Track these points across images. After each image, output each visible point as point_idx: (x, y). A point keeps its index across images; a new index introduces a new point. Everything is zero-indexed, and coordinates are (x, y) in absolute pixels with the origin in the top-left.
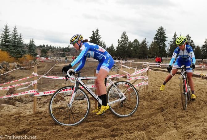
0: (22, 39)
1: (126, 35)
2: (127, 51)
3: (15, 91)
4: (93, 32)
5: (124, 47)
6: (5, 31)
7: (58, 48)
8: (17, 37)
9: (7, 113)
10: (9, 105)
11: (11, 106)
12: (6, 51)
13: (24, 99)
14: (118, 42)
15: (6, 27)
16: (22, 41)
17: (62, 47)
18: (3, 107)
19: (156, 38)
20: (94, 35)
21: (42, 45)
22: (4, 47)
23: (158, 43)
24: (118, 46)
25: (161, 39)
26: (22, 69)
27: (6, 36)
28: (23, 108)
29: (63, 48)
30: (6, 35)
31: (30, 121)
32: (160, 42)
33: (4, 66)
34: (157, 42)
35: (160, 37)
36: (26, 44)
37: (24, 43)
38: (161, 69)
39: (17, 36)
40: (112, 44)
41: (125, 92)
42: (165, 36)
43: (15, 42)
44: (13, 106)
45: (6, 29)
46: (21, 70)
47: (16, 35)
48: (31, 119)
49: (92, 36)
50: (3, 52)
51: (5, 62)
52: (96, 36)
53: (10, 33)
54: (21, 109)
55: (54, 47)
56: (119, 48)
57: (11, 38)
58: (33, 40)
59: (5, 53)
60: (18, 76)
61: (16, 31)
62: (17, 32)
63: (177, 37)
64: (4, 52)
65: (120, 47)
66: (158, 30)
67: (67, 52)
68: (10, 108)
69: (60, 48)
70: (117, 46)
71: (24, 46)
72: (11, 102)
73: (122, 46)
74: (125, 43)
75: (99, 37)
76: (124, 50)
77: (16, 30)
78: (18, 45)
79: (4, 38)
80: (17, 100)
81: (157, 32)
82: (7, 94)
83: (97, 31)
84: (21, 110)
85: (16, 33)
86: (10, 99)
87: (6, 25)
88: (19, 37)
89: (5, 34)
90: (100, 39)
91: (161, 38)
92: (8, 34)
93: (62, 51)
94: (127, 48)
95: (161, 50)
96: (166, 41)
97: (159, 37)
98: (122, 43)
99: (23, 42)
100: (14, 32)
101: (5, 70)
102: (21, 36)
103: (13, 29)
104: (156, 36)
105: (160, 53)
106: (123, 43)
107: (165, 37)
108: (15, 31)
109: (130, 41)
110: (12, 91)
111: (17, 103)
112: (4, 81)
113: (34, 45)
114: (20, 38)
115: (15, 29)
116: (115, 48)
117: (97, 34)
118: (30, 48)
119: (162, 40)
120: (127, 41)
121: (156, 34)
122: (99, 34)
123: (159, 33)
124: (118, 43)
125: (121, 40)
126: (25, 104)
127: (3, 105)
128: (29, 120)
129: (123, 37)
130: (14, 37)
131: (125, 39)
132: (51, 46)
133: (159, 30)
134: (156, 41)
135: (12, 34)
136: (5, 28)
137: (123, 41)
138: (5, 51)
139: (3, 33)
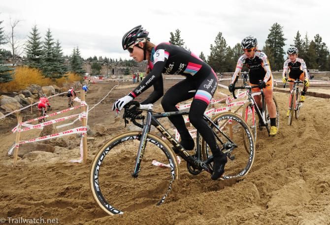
0: (61, 49)
1: (222, 38)
2: (225, 63)
3: (53, 131)
4: (172, 34)
5: (220, 56)
6: (32, 36)
7: (118, 60)
8: (52, 46)
9: (43, 164)
10: (45, 152)
11: (49, 154)
12: (37, 68)
13: (68, 142)
14: (211, 49)
15: (35, 31)
16: (60, 52)
17: (123, 59)
18: (36, 155)
19: (269, 41)
20: (172, 38)
21: (93, 58)
22: (34, 62)
23: (272, 48)
24: (212, 54)
25: (276, 43)
26: (63, 95)
27: (36, 45)
28: (68, 155)
29: (126, 61)
30: (35, 43)
31: (79, 175)
32: (276, 46)
33: (34, 92)
34: (270, 47)
35: (275, 39)
36: (67, 56)
37: (65, 55)
38: (277, 88)
39: (52, 44)
40: (202, 53)
41: (225, 125)
42: (283, 37)
43: (49, 54)
44: (51, 153)
45: (35, 34)
46: (61, 97)
47: (51, 42)
48: (81, 172)
49: (170, 40)
50: (31, 70)
51: (35, 86)
52: (177, 41)
53: (41, 40)
54: (64, 158)
55: (111, 60)
56: (213, 58)
57: (42, 47)
58: (78, 50)
59: (35, 71)
60: (57, 107)
61: (51, 36)
62: (51, 38)
63: (300, 38)
64: (34, 70)
65: (214, 56)
66: (271, 29)
67: (132, 66)
68: (47, 156)
69: (121, 60)
70: (210, 55)
71: (64, 60)
72: (47, 147)
73: (217, 55)
74: (222, 51)
75: (181, 42)
76: (220, 61)
77: (51, 34)
78: (55, 58)
79: (32, 47)
80: (58, 144)
81: (270, 32)
82: (42, 136)
83: (178, 32)
84: (64, 159)
85: (51, 40)
86: (46, 142)
87: (33, 27)
88: (55, 45)
89: (33, 42)
90: (182, 45)
91: (277, 40)
92: (37, 41)
93: (124, 66)
94: (225, 57)
95: (277, 59)
96: (284, 45)
97: (273, 39)
98: (216, 50)
99: (62, 53)
100: (47, 38)
101: (36, 98)
102: (58, 44)
103: (46, 33)
104: (268, 38)
105: (276, 64)
106: (218, 50)
107: (283, 39)
108: (48, 37)
109: (229, 47)
110: (48, 131)
111: (57, 148)
112: (35, 115)
113: (80, 57)
114: (58, 47)
115: (49, 33)
116: (207, 59)
117: (178, 37)
118: (74, 62)
119: (278, 43)
120: (225, 46)
121: (269, 35)
122: (181, 37)
123: (273, 33)
124: (211, 51)
125: (214, 45)
126: (70, 149)
127: (35, 152)
128: (78, 174)
129: (218, 40)
130: (47, 46)
131: (221, 44)
132: (106, 59)
133: (273, 28)
134: (269, 45)
135: (45, 41)
136: (33, 32)
137: (218, 47)
138: (34, 69)
139: (30, 40)
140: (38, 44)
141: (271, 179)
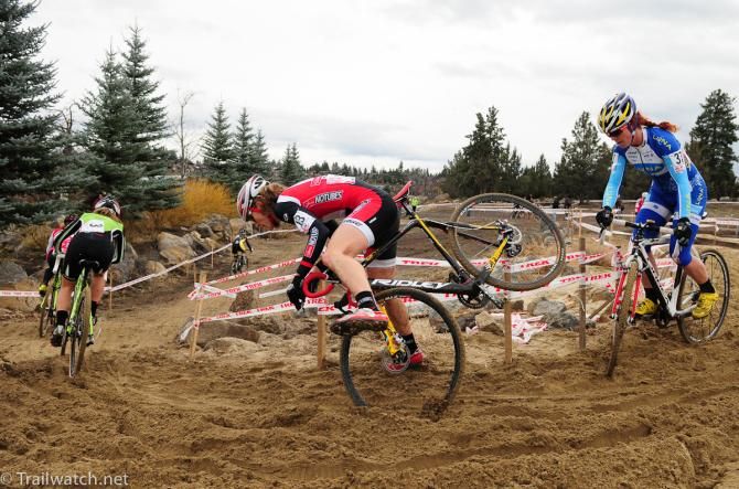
0: (264, 147)
1: (590, 124)
2: (591, 179)
3: (254, 302)
4: (479, 116)
5: (583, 164)
6: (215, 123)
7: (369, 171)
8: (250, 142)
9: (242, 362)
10: (243, 341)
11: (249, 344)
12: (221, 183)
13: (282, 326)
14: (563, 148)
15: (220, 112)
16: (263, 154)
17: (378, 169)
18: (228, 345)
19: (699, 131)
20: (481, 126)
21: (321, 165)
22: (216, 173)
23: (704, 147)
24: (563, 160)
25: (715, 135)
26: (265, 237)
27: (221, 140)
28: (284, 349)
29: (384, 172)
30: (220, 136)
31: (310, 388)
32: (714, 143)
33: (216, 229)
34: (701, 144)
35: (715, 126)
36: (274, 162)
37: (270, 159)
38: (718, 238)
39: (250, 137)
40: (542, 157)
42: (734, 122)
43: (243, 156)
44: (253, 343)
45: (220, 117)
46: (263, 240)
47: (247, 134)
48: (311, 383)
49: (476, 129)
50: (212, 187)
51: (219, 217)
52: (489, 132)
53: (229, 131)
54: (279, 354)
55: (355, 170)
56: (566, 169)
57: (232, 144)
58: (294, 149)
59: (219, 189)
60: (256, 259)
62: (249, 126)
64: (216, 188)
65: (570, 164)
66: (705, 103)
67: (395, 183)
68: (247, 349)
69: (374, 171)
70: (559, 161)
71: (268, 169)
72: (244, 331)
73: (575, 160)
74: (588, 152)
75: (499, 134)
76: (583, 174)
77: (248, 119)
78: (254, 165)
79: (215, 144)
80: (263, 327)
81: (703, 110)
82: (233, 310)
83: (493, 113)
84: (279, 356)
85: (248, 130)
86: (242, 321)
87: (217, 106)
88: (255, 140)
89: (215, 134)
90: (501, 139)
91: (718, 130)
92: (224, 132)
93: (380, 182)
94: (593, 166)
95: (715, 173)
96: (735, 139)
97: (708, 126)
98: (575, 150)
99: (266, 156)
100: (241, 126)
101: (218, 241)
102: (260, 138)
103: (239, 117)
104: (698, 123)
105: (713, 183)
106: (579, 150)
107: (733, 127)
108: (243, 124)
109: (604, 144)
110: (244, 302)
111: (264, 334)
112: (217, 272)
113: (297, 163)
114: (259, 144)
115: (244, 116)
116: (552, 170)
117: (493, 123)
118: (286, 173)
119: (721, 135)
120: (595, 143)
121: (700, 118)
122: (500, 123)
123: (711, 111)
124: (562, 152)
125: (572, 140)
126: (286, 338)
127: (227, 339)
128: (307, 386)
129: (581, 129)
130: (240, 142)
131: (586, 137)
132: (345, 167)
133: (711, 101)
134: (699, 140)
135: (237, 132)
136: (216, 115)
137: (580, 144)
138: (218, 184)
139: (211, 130)
140: (225, 138)
141: (719, 435)
